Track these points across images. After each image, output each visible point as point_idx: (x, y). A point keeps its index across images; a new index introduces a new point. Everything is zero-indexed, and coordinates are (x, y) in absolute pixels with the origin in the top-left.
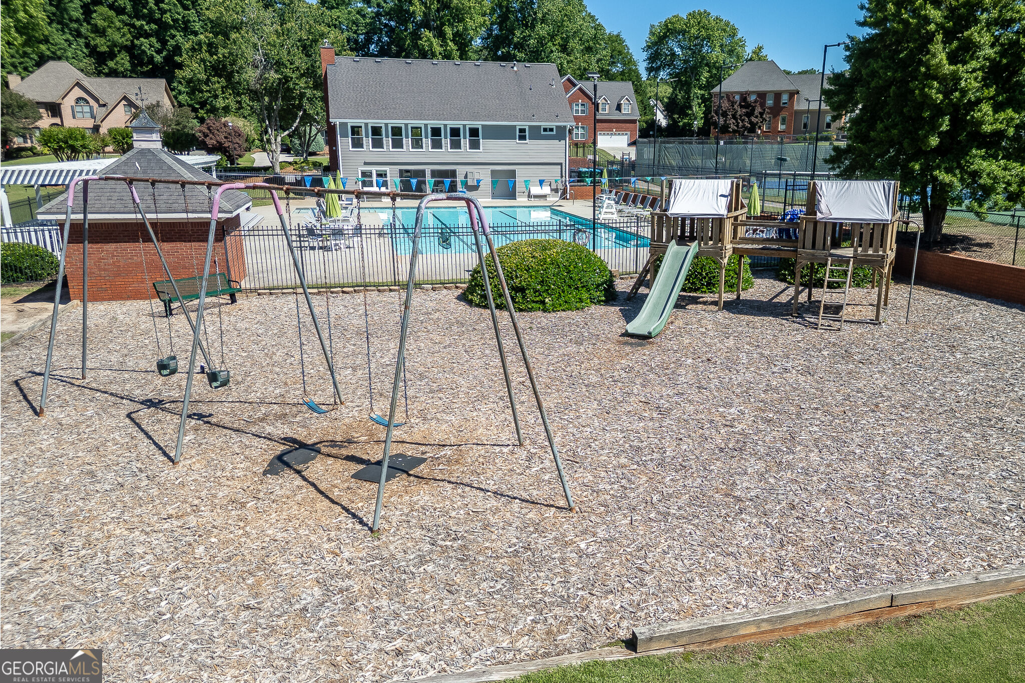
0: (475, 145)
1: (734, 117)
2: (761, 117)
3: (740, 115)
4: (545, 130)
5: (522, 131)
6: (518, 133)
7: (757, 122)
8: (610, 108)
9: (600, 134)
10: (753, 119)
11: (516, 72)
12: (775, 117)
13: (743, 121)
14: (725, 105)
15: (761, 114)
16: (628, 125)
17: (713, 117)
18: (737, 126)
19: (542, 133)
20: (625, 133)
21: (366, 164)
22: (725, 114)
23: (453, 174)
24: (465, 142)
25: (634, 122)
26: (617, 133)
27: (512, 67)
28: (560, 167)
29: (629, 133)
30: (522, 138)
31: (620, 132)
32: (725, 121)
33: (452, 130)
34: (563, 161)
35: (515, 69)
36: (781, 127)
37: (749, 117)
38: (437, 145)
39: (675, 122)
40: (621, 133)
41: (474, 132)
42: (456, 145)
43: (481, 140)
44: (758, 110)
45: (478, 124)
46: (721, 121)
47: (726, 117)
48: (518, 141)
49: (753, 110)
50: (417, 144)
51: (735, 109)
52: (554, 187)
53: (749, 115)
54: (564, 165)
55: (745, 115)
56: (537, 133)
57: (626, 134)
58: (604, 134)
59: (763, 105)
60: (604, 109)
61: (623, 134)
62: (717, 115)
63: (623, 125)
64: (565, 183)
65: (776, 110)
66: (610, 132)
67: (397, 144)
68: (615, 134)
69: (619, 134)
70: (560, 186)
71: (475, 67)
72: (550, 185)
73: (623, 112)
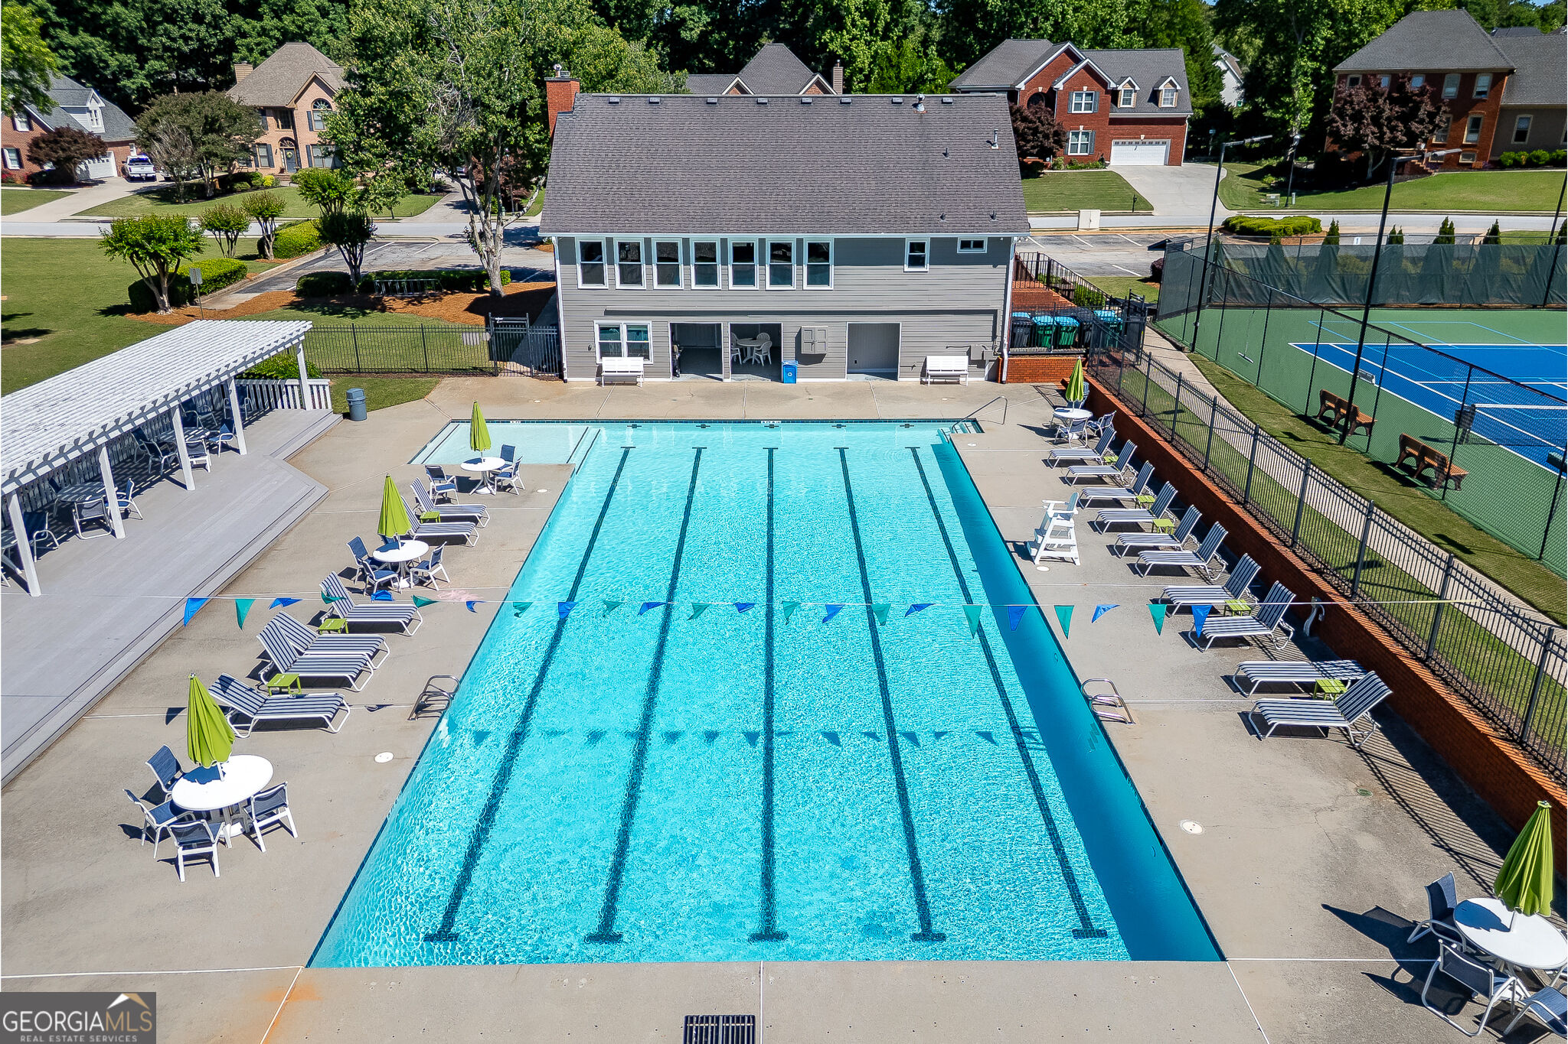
0: (819, 276)
1: (1376, 120)
2: (1431, 122)
3: (1389, 119)
4: (965, 244)
5: (918, 247)
6: (907, 252)
7: (1422, 133)
8: (1138, 99)
9: (1117, 143)
10: (1415, 127)
11: (921, 115)
12: (1457, 119)
13: (1393, 129)
14: (1360, 95)
15: (1431, 116)
16: (1168, 127)
17: (1333, 121)
18: (1381, 138)
19: (959, 251)
20: (1161, 141)
21: (608, 313)
22: (1357, 117)
23: (774, 331)
24: (800, 272)
25: (1179, 121)
26: (1147, 141)
27: (915, 105)
28: (991, 317)
29: (1169, 141)
30: (917, 261)
31: (1153, 138)
32: (1357, 130)
33: (775, 247)
34: (998, 306)
35: (921, 108)
36: (1467, 138)
37: (1405, 122)
38: (744, 277)
39: (1257, 111)
40: (1154, 141)
41: (818, 251)
42: (781, 276)
43: (832, 268)
44: (1427, 107)
45: (828, 238)
46: (1349, 130)
47: (1361, 123)
48: (907, 269)
49: (1417, 107)
50: (706, 276)
51: (1378, 107)
52: (976, 357)
53: (1405, 118)
54: (1000, 314)
55: (1397, 118)
56: (946, 253)
57: (1164, 143)
58: (1124, 143)
59: (1436, 99)
60: (1127, 101)
61: (1157, 143)
62: (1342, 118)
63: (1160, 127)
64: (1001, 350)
65: (1463, 104)
66: (1134, 141)
67: (669, 276)
68: (1144, 143)
69: (1150, 143)
70: (990, 356)
71: (841, 107)
72: (969, 353)
73: (1162, 105)
